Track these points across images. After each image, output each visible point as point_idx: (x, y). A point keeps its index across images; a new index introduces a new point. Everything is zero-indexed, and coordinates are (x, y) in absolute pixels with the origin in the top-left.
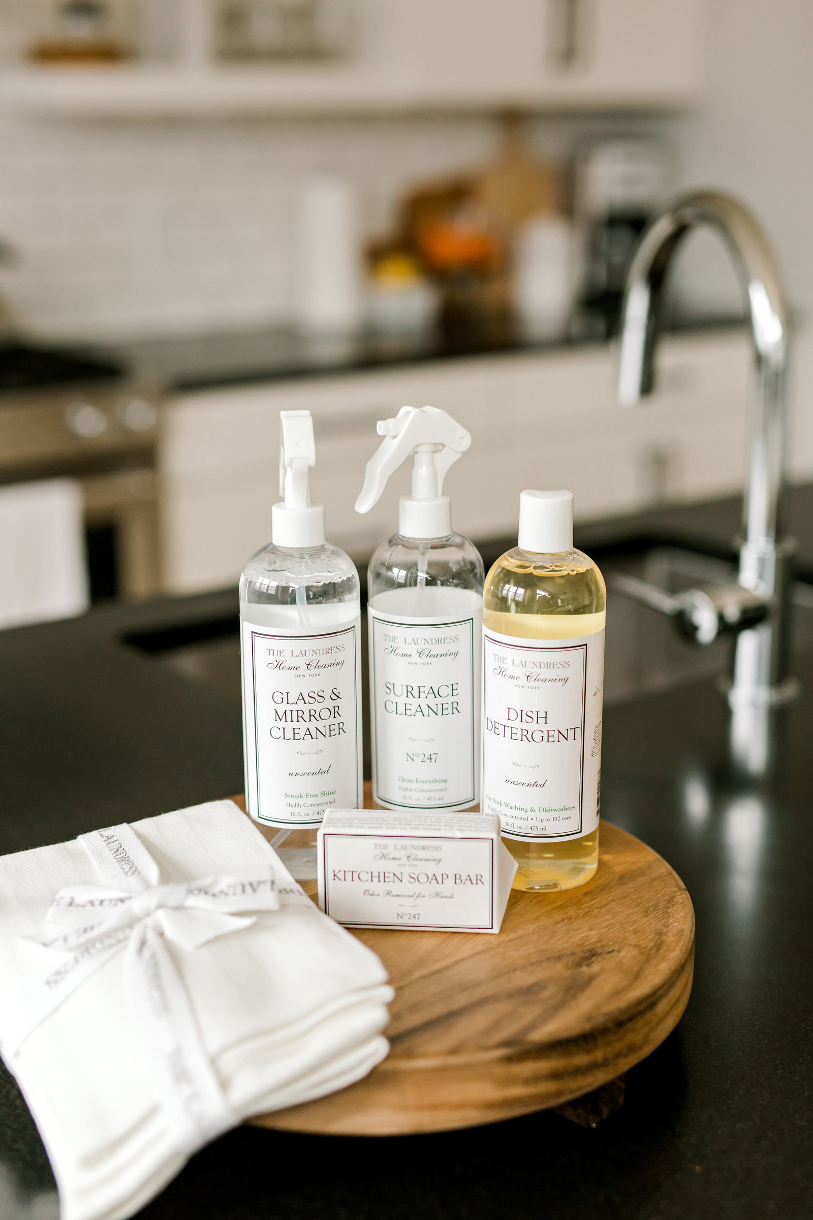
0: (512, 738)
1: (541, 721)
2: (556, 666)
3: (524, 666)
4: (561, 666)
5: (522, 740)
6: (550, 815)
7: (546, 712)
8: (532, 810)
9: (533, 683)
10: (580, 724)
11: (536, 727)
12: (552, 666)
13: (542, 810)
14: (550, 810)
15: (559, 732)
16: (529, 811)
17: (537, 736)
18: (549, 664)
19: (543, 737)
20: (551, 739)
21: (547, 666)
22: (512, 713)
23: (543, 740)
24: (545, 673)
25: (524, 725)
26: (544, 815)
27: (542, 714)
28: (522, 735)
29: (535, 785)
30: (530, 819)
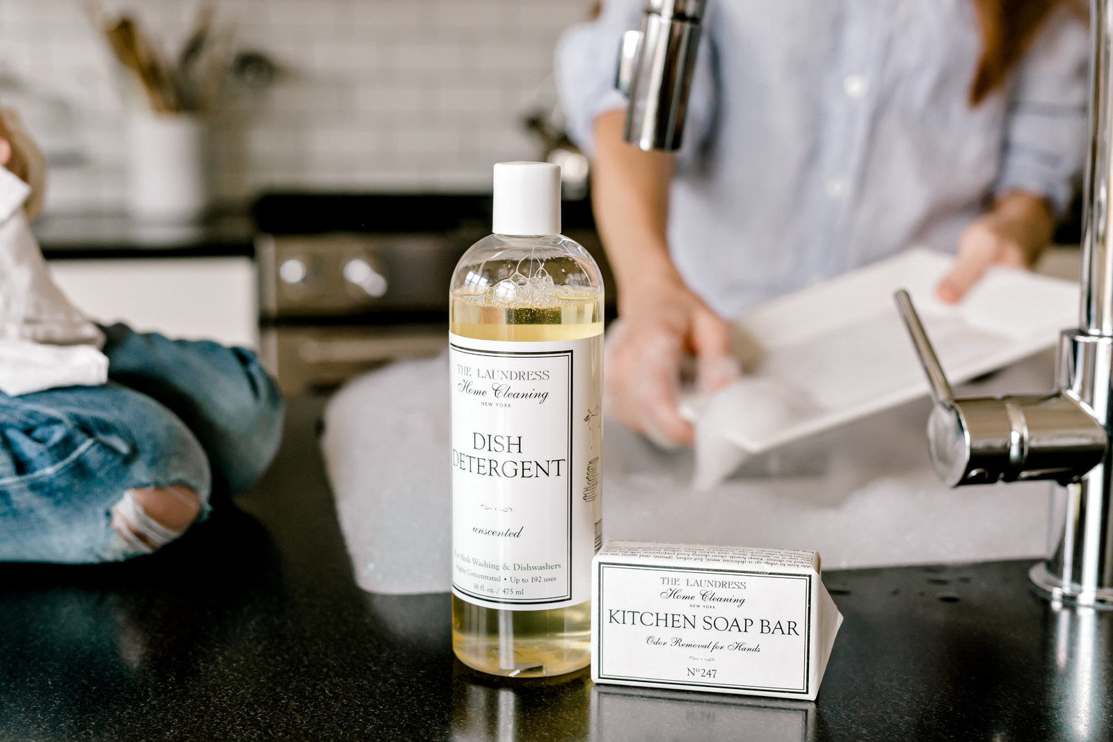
0: (479, 473)
1: (515, 449)
2: (531, 377)
3: (491, 377)
4: (538, 378)
5: (490, 475)
6: (528, 575)
7: (520, 438)
8: (505, 568)
9: (502, 400)
10: (564, 455)
11: (509, 457)
12: (525, 377)
13: (517, 567)
14: (528, 568)
15: (538, 464)
16: (501, 568)
17: (509, 469)
18: (522, 374)
19: (516, 470)
20: (527, 473)
21: (520, 376)
22: (479, 438)
23: (516, 475)
24: (519, 386)
25: (492, 455)
26: (521, 574)
27: (515, 440)
28: (491, 468)
29: (508, 533)
30: (502, 579)
